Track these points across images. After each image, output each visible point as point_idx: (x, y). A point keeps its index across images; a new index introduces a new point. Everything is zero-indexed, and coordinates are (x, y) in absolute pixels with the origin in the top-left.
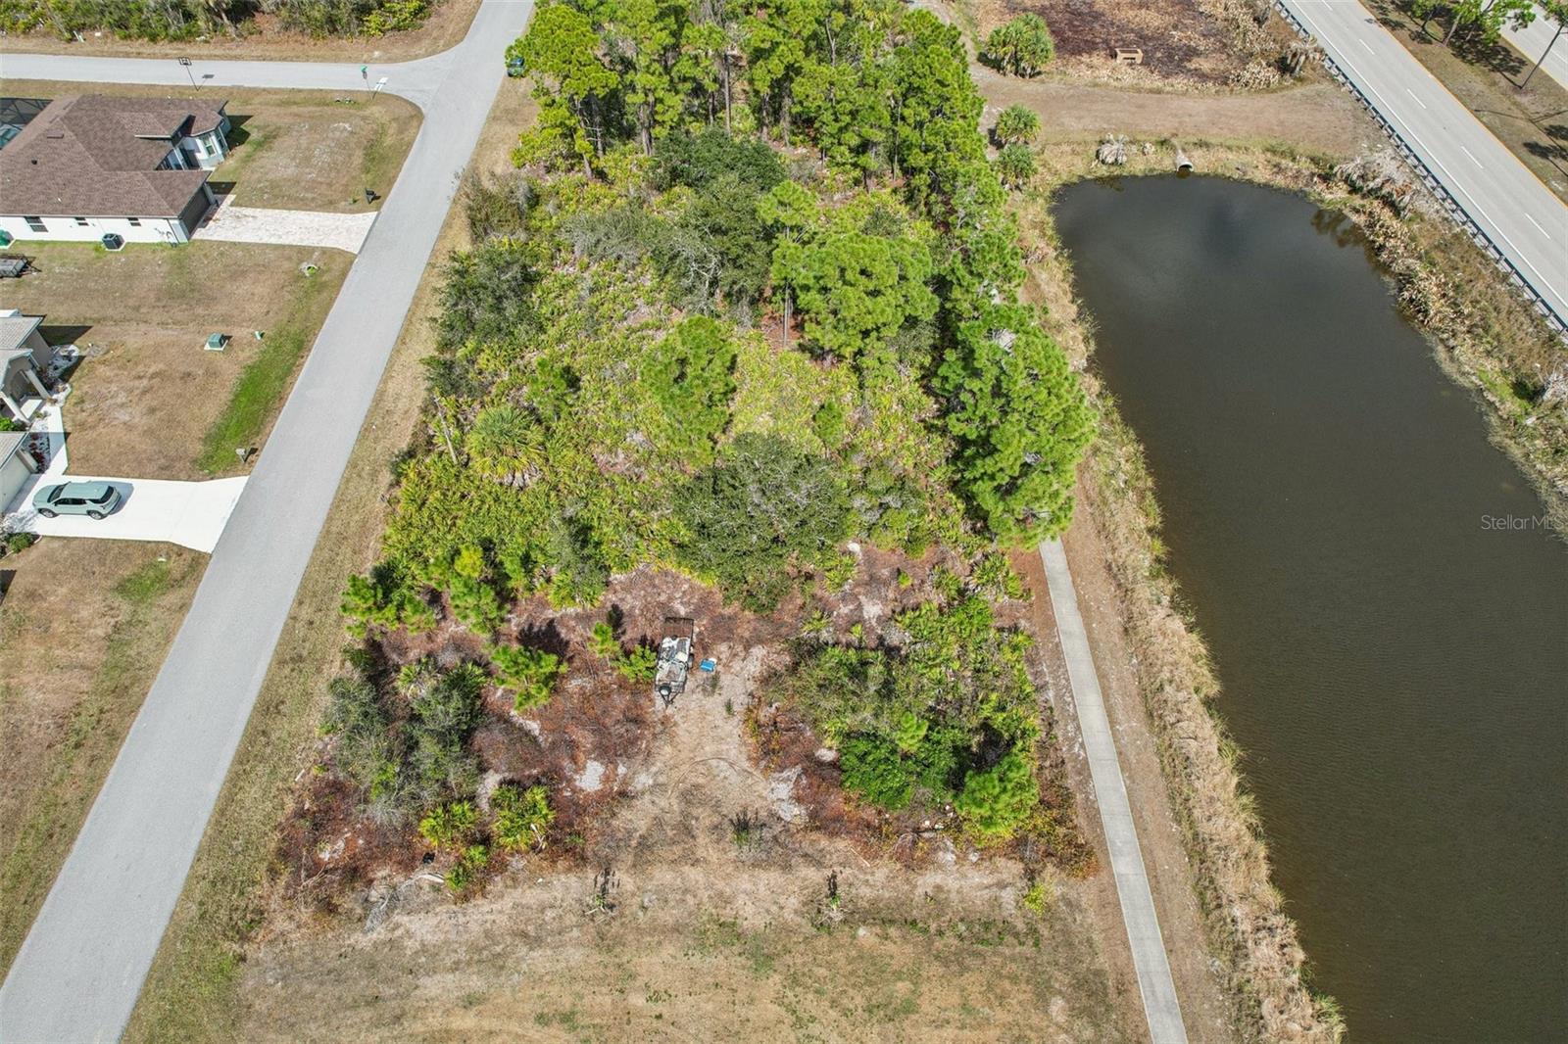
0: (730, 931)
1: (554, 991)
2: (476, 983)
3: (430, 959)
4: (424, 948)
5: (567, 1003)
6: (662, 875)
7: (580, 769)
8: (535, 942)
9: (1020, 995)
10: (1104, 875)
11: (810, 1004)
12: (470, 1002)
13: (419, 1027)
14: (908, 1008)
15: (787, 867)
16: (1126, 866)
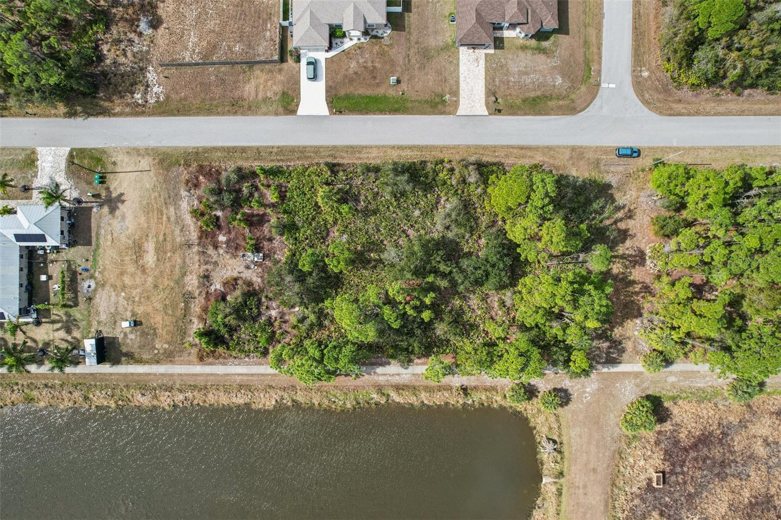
0: (184, 274)
1: (170, 236)
2: (172, 219)
3: (177, 208)
4: (180, 206)
5: (168, 239)
6: (197, 258)
7: (224, 235)
8: (181, 230)
9: (169, 338)
10: (196, 363)
11: (167, 292)
12: (169, 218)
13: (164, 208)
14: (166, 313)
15: (198, 288)
16: (198, 369)
